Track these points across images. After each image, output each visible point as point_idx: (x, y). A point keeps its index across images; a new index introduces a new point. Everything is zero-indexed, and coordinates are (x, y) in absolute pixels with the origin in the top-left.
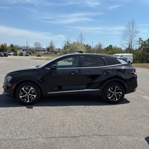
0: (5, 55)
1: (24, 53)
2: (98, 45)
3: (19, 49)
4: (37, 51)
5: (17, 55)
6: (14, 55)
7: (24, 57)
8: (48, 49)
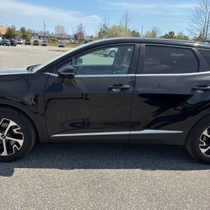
0: (13, 44)
1: (41, 41)
2: (151, 31)
3: (34, 35)
4: (59, 38)
5: (29, 44)
6: (26, 44)
7: (39, 48)
8: (76, 37)
